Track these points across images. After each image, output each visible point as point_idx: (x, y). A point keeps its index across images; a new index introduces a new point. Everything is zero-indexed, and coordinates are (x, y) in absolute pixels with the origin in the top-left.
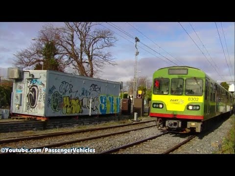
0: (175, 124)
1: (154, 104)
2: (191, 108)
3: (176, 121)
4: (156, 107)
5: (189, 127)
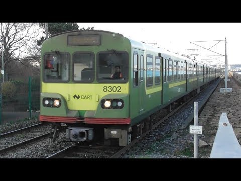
0: (82, 134)
1: (45, 99)
2: (108, 104)
3: (82, 130)
4: (49, 106)
5: (107, 137)
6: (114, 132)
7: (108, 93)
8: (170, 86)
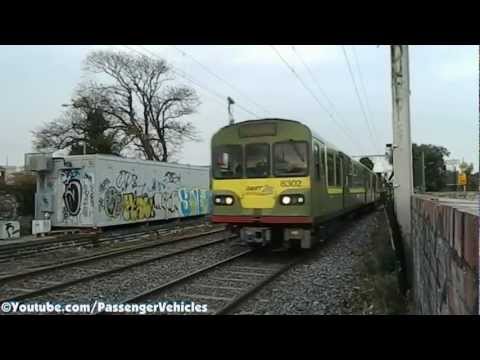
2: (286, 200)
4: (220, 204)
5: (287, 238)
6: (295, 233)
7: (286, 188)
8: (352, 191)
